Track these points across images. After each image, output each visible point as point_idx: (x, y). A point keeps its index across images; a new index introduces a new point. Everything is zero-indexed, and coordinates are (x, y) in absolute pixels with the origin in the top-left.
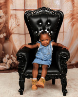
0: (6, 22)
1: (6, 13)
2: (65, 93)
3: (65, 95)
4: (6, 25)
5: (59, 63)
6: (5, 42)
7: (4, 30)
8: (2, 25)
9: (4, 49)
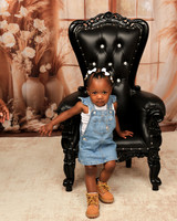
0: (51, 44)
1: (51, 26)
2: (156, 185)
3: (155, 188)
4: (52, 49)
5: (144, 125)
6: (49, 80)
7: (47, 58)
8: (44, 48)
9: (47, 93)
